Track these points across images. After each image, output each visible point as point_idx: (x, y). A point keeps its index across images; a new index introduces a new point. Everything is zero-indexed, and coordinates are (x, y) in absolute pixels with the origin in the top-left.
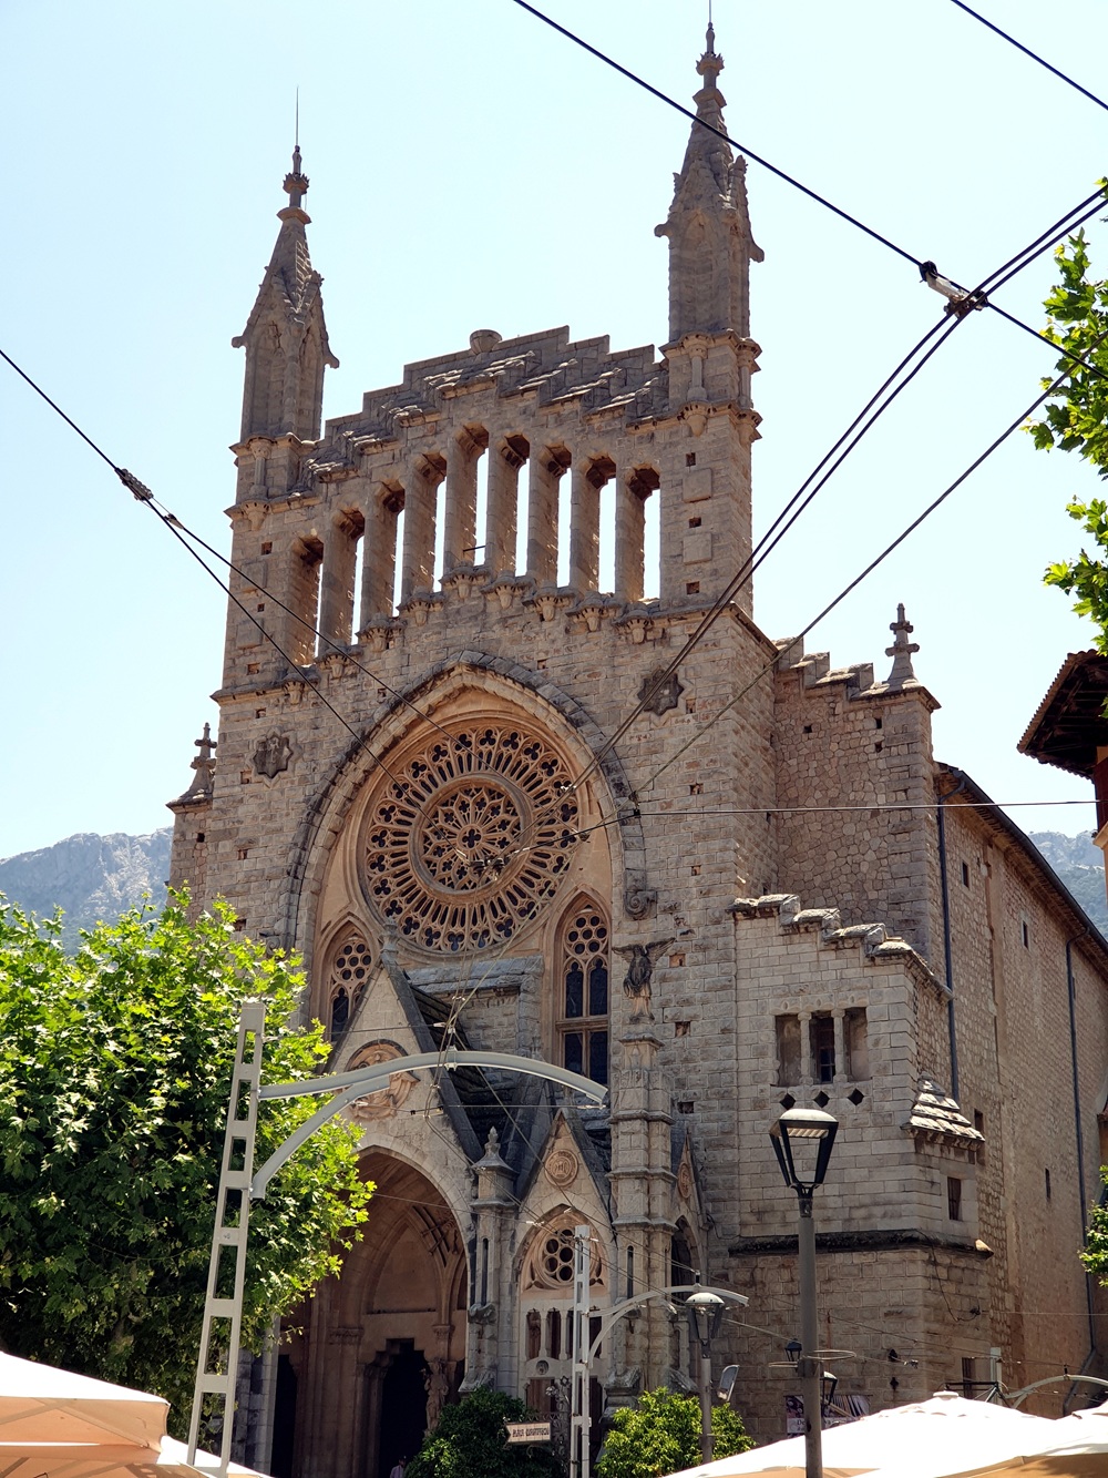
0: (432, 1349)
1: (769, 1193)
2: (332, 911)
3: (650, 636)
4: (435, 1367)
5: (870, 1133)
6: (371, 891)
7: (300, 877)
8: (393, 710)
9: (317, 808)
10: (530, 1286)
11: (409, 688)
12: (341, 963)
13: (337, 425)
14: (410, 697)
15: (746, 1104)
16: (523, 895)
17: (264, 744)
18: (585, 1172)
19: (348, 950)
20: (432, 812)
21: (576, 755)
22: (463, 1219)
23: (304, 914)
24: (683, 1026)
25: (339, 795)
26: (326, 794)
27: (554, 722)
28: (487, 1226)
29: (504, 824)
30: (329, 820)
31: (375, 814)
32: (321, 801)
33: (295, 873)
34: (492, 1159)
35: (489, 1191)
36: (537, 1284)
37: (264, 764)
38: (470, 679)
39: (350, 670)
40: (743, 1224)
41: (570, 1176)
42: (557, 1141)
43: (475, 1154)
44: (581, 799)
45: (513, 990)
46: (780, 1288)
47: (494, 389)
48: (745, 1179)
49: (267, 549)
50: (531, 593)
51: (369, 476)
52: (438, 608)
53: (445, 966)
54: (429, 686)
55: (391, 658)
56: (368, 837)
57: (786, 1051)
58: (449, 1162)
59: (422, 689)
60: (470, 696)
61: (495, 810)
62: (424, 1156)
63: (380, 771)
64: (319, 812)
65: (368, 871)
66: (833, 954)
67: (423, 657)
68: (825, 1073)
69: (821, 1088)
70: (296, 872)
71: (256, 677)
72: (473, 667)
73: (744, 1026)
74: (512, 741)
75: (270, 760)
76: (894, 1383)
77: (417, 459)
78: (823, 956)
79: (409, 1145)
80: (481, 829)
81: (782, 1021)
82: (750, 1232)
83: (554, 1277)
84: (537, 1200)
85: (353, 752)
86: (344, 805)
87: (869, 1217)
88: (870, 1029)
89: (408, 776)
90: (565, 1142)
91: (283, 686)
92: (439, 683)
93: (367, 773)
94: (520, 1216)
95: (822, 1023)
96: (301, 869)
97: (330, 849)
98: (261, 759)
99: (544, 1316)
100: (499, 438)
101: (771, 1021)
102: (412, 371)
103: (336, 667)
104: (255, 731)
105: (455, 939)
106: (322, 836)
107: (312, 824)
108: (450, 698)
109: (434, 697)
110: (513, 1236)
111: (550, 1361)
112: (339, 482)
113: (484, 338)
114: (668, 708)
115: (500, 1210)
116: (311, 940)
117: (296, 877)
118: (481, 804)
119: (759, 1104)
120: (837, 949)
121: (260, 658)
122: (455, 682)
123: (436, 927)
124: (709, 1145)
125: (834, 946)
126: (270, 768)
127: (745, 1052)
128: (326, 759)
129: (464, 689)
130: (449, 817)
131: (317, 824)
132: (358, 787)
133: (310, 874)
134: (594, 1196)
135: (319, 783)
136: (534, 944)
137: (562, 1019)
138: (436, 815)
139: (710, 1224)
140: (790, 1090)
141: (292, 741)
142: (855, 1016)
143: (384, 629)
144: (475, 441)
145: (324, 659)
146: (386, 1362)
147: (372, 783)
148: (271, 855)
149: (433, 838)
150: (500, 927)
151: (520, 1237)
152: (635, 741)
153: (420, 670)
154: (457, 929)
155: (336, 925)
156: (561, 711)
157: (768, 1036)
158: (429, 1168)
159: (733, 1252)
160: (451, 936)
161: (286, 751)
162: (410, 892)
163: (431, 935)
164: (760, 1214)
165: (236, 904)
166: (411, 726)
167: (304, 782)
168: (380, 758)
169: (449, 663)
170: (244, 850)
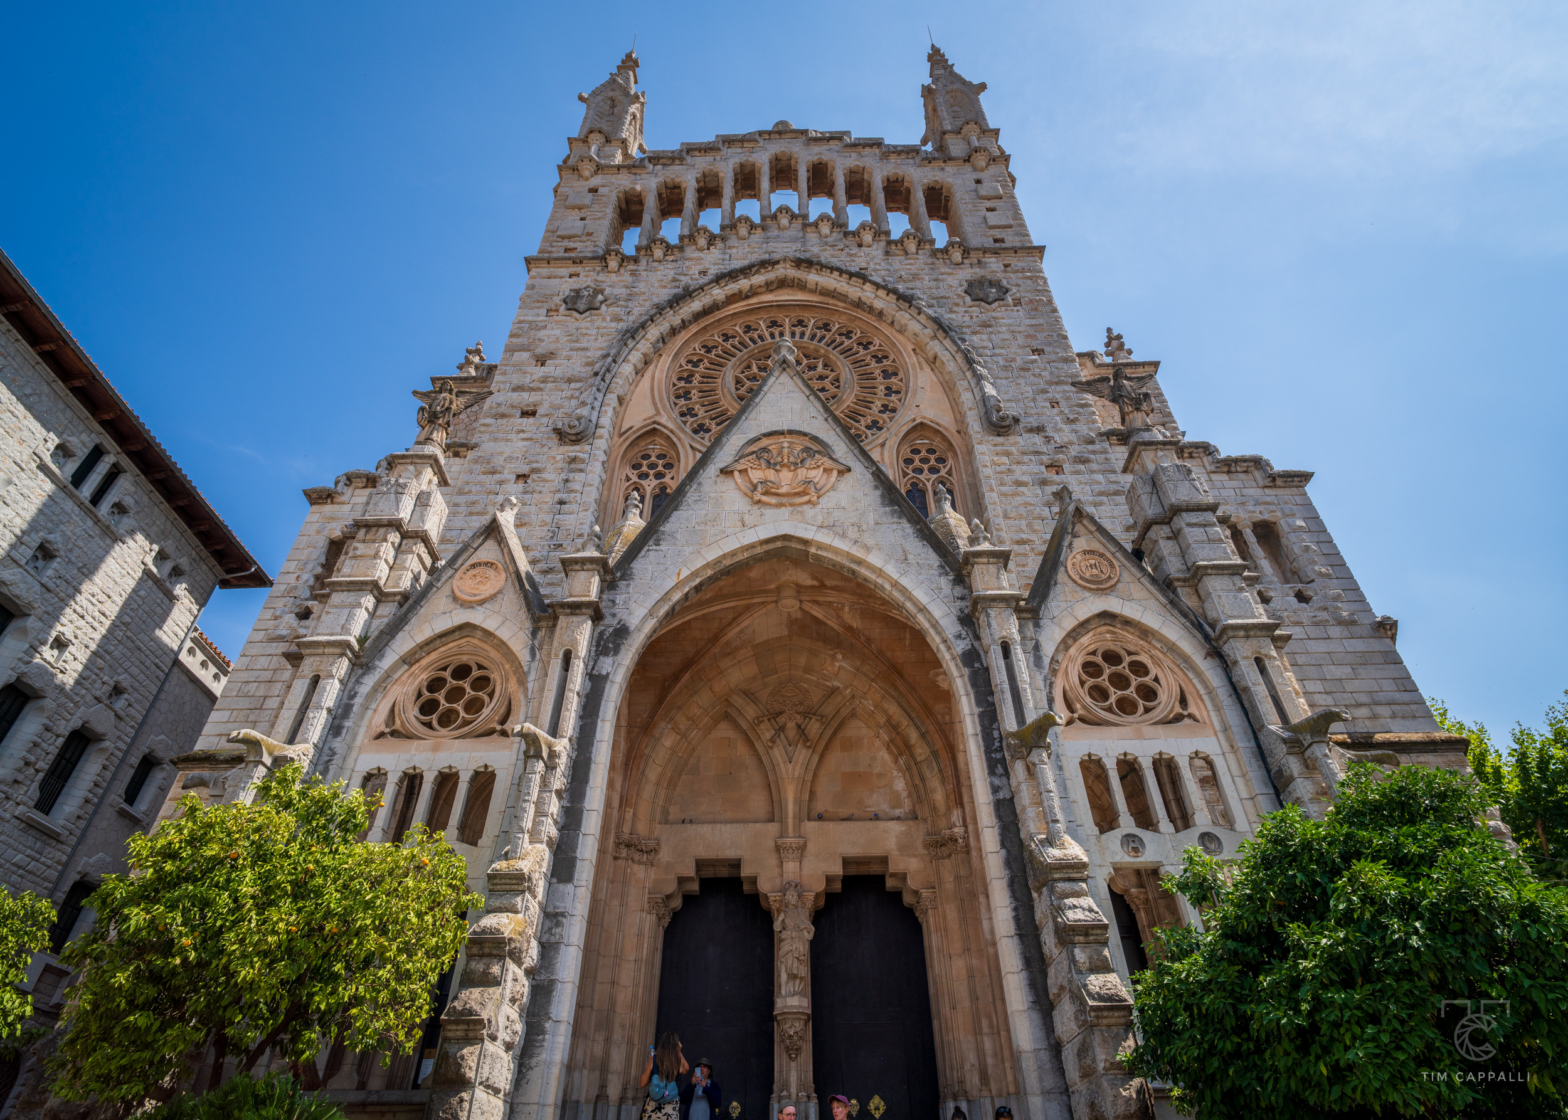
2: (638, 415)
3: (966, 261)
5: (1335, 632)
6: (675, 413)
7: (607, 381)
8: (718, 279)
9: (632, 334)
10: (1069, 723)
11: (733, 269)
12: (636, 466)
14: (735, 275)
17: (576, 292)
18: (1132, 574)
19: (646, 457)
20: (745, 364)
21: (908, 324)
22: (945, 624)
23: (607, 411)
25: (654, 332)
26: (643, 326)
28: (1006, 625)
29: (821, 378)
30: (644, 346)
31: (683, 362)
32: (636, 330)
35: (998, 582)
36: (1082, 719)
37: (575, 303)
38: (793, 273)
39: (671, 258)
41: (1110, 578)
42: (1076, 540)
44: (906, 363)
47: (803, 138)
49: (593, 189)
51: (692, 165)
52: (759, 230)
54: (754, 270)
55: (713, 254)
56: (675, 376)
58: (910, 557)
59: (746, 271)
60: (787, 290)
62: (868, 549)
63: (694, 328)
64: (633, 337)
65: (674, 399)
66: (1225, 477)
67: (745, 257)
70: (604, 375)
71: (572, 255)
72: (799, 263)
74: (825, 327)
75: (583, 301)
77: (735, 161)
78: (1214, 477)
79: (843, 536)
83: (1109, 710)
84: (1063, 605)
85: (675, 302)
86: (658, 341)
89: (719, 339)
90: (1088, 542)
91: (603, 259)
92: (763, 271)
93: (684, 325)
94: (1042, 622)
96: (608, 376)
97: (639, 372)
98: (572, 301)
99: (1111, 765)
100: (805, 158)
103: (657, 254)
104: (566, 287)
106: (635, 357)
107: (626, 344)
108: (769, 287)
109: (758, 279)
110: (1037, 647)
111: (1145, 835)
114: (996, 300)
117: (603, 380)
120: (1229, 472)
121: (579, 245)
122: (781, 271)
125: (1226, 469)
126: (581, 306)
128: (644, 305)
129: (782, 284)
130: (763, 369)
131: (630, 346)
132: (674, 332)
133: (618, 383)
134: (1155, 603)
135: (635, 321)
138: (749, 367)
141: (606, 293)
142: (1266, 528)
143: (709, 235)
145: (647, 246)
147: (684, 336)
148: (574, 364)
149: (748, 383)
151: (1048, 649)
152: (967, 318)
153: (743, 263)
155: (638, 430)
161: (600, 297)
162: (720, 419)
165: (527, 398)
166: (731, 299)
167: (617, 319)
168: (698, 316)
169: (776, 257)
170: (541, 361)
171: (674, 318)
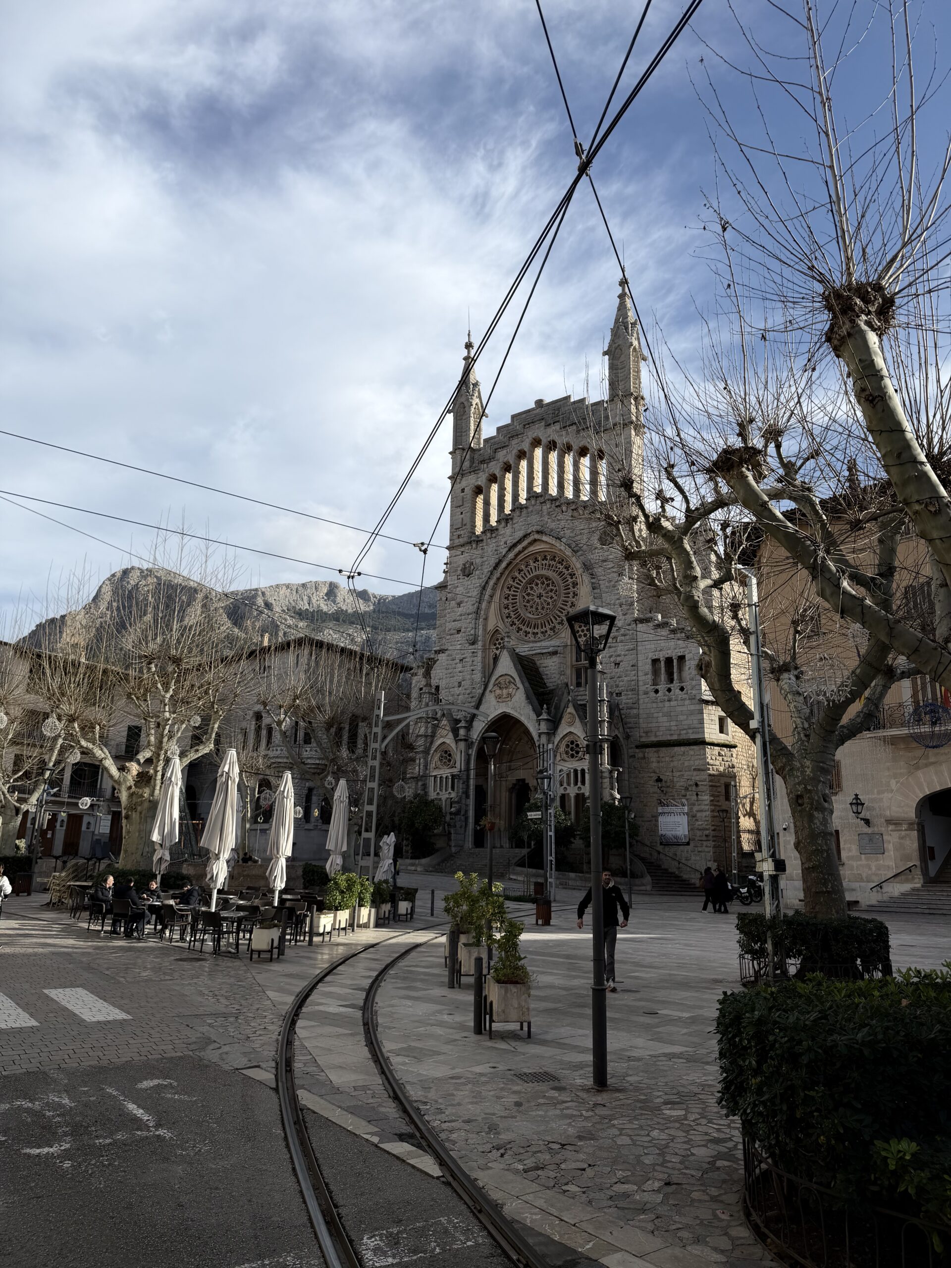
0: (532, 783)
1: (650, 725)
2: (491, 626)
4: (532, 789)
5: (687, 702)
6: (504, 618)
7: (479, 614)
8: (511, 549)
9: (484, 588)
10: (560, 761)
11: (515, 541)
12: (495, 645)
13: (486, 441)
14: (515, 545)
15: (641, 693)
16: (559, 617)
17: (464, 565)
18: (577, 720)
19: (497, 640)
20: (526, 587)
21: (576, 564)
22: (536, 737)
23: (481, 627)
24: (617, 664)
25: (491, 583)
26: (487, 583)
27: (568, 552)
28: (544, 739)
30: (488, 592)
31: (505, 589)
32: (485, 585)
33: (477, 612)
34: (544, 716)
35: (544, 727)
36: (563, 760)
37: (464, 573)
38: (537, 536)
39: (494, 535)
40: (640, 737)
41: (573, 721)
42: (568, 709)
43: (538, 714)
44: (579, 580)
45: (555, 653)
46: (654, 760)
47: (543, 424)
48: (641, 720)
49: (463, 490)
50: (558, 502)
51: (498, 460)
52: (524, 510)
53: (531, 645)
54: (522, 540)
55: (508, 530)
56: (503, 598)
57: (656, 672)
58: (530, 717)
60: (538, 543)
61: (548, 585)
62: (522, 715)
63: (507, 572)
65: (504, 610)
66: (673, 636)
67: (520, 530)
68: (671, 681)
69: (668, 686)
71: (461, 540)
72: (538, 532)
73: (640, 664)
74: (553, 559)
75: (467, 571)
76: (697, 795)
77: (515, 452)
78: (669, 636)
79: (517, 711)
80: (543, 593)
81: (655, 661)
82: (643, 740)
83: (568, 757)
84: (561, 730)
85: (497, 565)
86: (494, 586)
87: (687, 733)
88: (687, 663)
89: (517, 574)
90: (571, 709)
91: (470, 543)
92: (526, 539)
93: (502, 574)
94: (556, 736)
95: (669, 661)
96: (479, 611)
98: (464, 570)
100: (544, 441)
101: (649, 661)
102: (513, 417)
103: (489, 535)
104: (461, 560)
105: (535, 634)
106: (487, 597)
107: (482, 594)
108: (530, 544)
109: (525, 544)
110: (553, 743)
111: (568, 787)
112: (488, 463)
113: (539, 403)
114: (610, 544)
115: (548, 734)
116: (484, 636)
117: (477, 614)
118: (543, 583)
119: (646, 693)
121: (462, 532)
122: (532, 538)
123: (528, 630)
124: (628, 708)
125: (673, 633)
126: (467, 574)
127: (640, 673)
128: (487, 569)
129: (535, 541)
130: (532, 588)
131: (484, 594)
132: (498, 579)
133: (482, 612)
134: (581, 729)
135: (485, 579)
136: (563, 635)
137: (574, 663)
139: (628, 737)
140: (657, 687)
141: (474, 563)
142: (682, 658)
143: (504, 519)
144: (536, 443)
145: (483, 532)
146: (517, 787)
147: (504, 577)
148: (469, 606)
149: (527, 597)
150: (551, 629)
151: (556, 743)
152: (598, 557)
153: (519, 534)
154: (536, 631)
155: (492, 631)
156: (570, 547)
157: (648, 667)
158: (523, 719)
159: (637, 747)
160: (534, 633)
161: (472, 567)
162: (518, 617)
163: (527, 633)
164: (647, 733)
165: (457, 625)
166: (516, 555)
167: (479, 578)
168: (506, 568)
169: (529, 531)
170: (459, 604)
171: (497, 574)
